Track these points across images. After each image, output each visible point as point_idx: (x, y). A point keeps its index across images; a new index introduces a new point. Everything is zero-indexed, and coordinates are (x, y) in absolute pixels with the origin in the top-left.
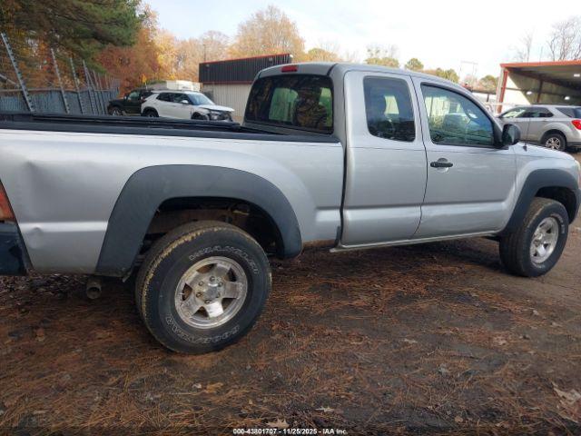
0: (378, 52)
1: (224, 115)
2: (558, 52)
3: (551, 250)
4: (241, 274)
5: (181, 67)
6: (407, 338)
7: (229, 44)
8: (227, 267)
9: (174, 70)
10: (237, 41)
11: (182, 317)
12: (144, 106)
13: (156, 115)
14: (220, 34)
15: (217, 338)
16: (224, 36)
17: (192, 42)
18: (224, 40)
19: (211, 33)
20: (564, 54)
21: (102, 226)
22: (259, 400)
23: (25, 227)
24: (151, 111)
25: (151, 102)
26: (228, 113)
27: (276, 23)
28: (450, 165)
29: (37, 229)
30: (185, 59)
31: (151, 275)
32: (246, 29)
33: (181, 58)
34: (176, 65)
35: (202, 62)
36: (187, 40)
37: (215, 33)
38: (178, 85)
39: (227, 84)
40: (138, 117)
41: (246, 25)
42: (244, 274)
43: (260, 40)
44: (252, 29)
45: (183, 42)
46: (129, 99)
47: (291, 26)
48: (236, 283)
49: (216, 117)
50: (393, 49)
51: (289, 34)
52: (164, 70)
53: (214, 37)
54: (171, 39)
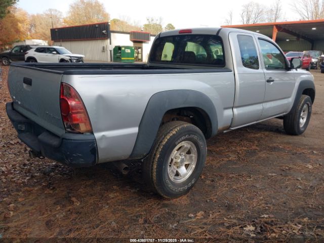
0: (153, 20)
1: (79, 59)
2: (245, 19)
3: (305, 120)
4: (194, 150)
5: (33, 31)
6: (270, 173)
7: (62, 17)
8: (189, 146)
9: (29, 33)
10: (69, 15)
11: (170, 177)
12: (26, 56)
13: (36, 61)
14: (56, 11)
15: (186, 187)
16: (59, 12)
17: (38, 16)
18: (59, 14)
19: (50, 10)
20: (248, 20)
21: (135, 130)
22: (229, 217)
23: (97, 135)
24: (32, 59)
25: (31, 53)
26: (81, 58)
27: (92, 4)
28: (273, 81)
29: (103, 136)
30: (35, 26)
31: (158, 156)
32: (75, 8)
33: (33, 25)
34: (30, 30)
35: (51, 28)
36: (36, 15)
37: (53, 10)
38: (33, 42)
39: (70, 41)
40: (23, 63)
41: (74, 5)
42: (195, 149)
43: (84, 14)
44: (78, 8)
45: (33, 16)
46: (13, 52)
47: (101, 6)
48: (191, 155)
49: (75, 61)
50: (161, 19)
51: (100, 10)
52: (22, 33)
53: (53, 13)
54: (25, 14)
